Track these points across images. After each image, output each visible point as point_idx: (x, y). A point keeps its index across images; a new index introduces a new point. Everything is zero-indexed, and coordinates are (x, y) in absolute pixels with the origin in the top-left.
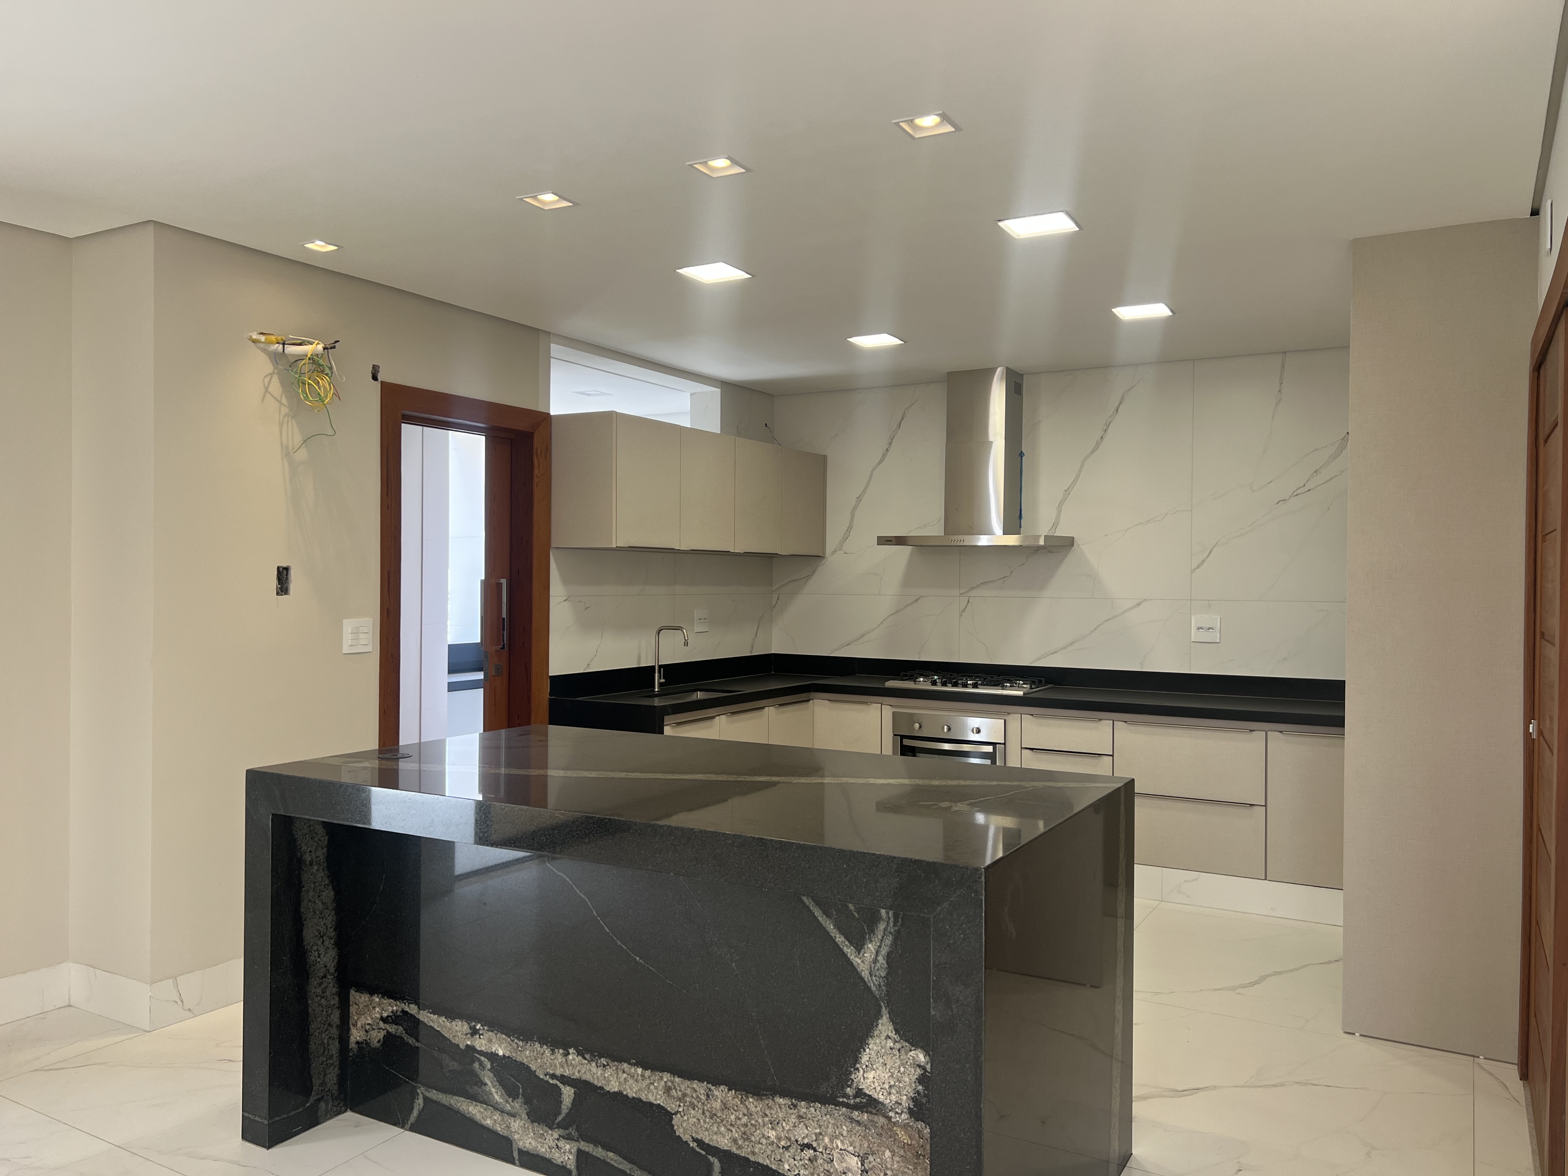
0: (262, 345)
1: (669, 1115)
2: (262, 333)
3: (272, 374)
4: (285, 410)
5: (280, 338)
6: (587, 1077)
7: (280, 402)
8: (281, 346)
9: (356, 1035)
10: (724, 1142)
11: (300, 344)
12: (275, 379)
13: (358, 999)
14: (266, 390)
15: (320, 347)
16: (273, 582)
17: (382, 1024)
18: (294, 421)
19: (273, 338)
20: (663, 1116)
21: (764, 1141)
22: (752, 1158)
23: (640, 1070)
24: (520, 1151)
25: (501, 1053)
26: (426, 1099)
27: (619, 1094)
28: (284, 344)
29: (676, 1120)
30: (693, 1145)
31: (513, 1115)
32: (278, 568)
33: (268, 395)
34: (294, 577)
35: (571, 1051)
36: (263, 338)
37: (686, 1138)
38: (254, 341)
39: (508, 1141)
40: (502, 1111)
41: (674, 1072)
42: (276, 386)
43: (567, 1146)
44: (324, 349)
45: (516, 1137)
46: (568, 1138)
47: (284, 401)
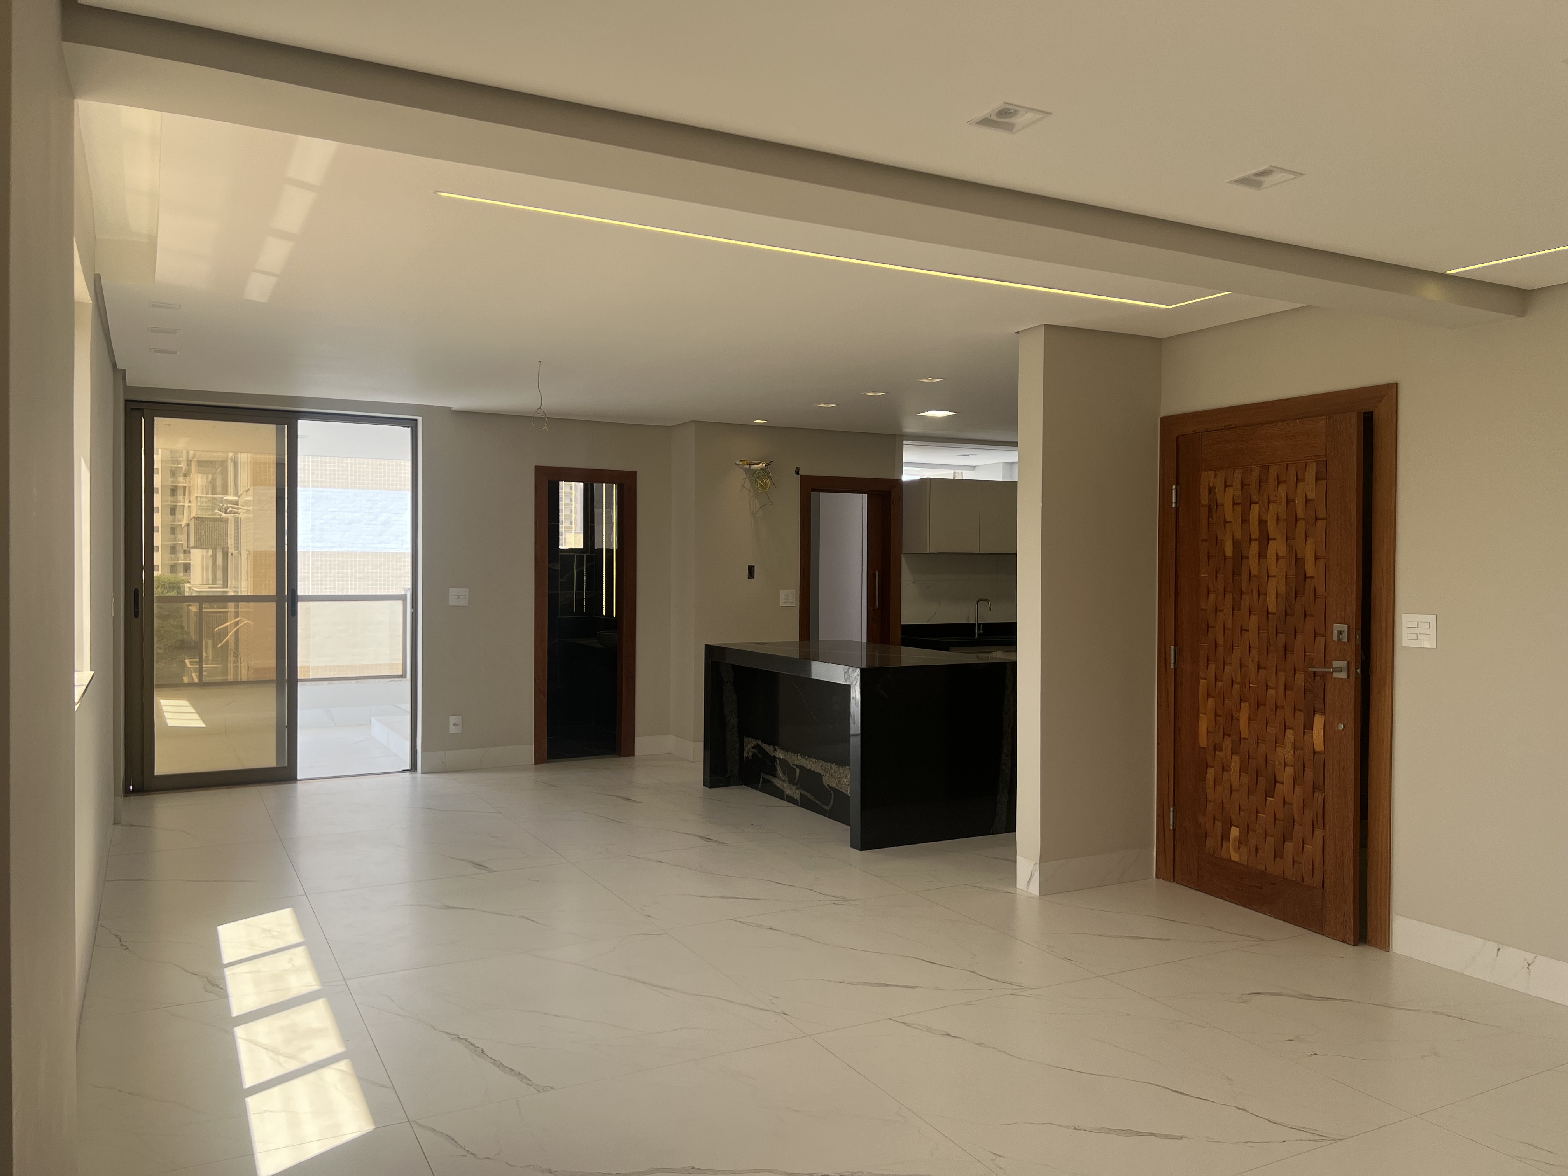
0: (741, 466)
1: (822, 776)
2: (741, 461)
3: (745, 479)
4: (752, 494)
5: (748, 462)
6: (802, 765)
7: (749, 491)
8: (749, 466)
9: (745, 755)
10: (834, 785)
11: (757, 464)
12: (747, 480)
13: (746, 739)
14: (743, 485)
15: (764, 465)
16: (746, 572)
17: (752, 750)
18: (757, 501)
19: (745, 462)
20: (819, 776)
21: (844, 783)
22: (841, 790)
23: (815, 760)
24: (786, 795)
25: (782, 758)
26: (763, 778)
27: (810, 770)
28: (750, 465)
29: (823, 777)
30: (827, 787)
31: (784, 781)
32: (749, 566)
33: (744, 488)
34: (757, 571)
35: (799, 754)
36: (741, 463)
37: (826, 785)
38: (737, 465)
39: (783, 792)
40: (782, 780)
41: (824, 760)
42: (748, 484)
43: (798, 792)
44: (766, 465)
45: (785, 790)
46: (798, 789)
47: (752, 490)
